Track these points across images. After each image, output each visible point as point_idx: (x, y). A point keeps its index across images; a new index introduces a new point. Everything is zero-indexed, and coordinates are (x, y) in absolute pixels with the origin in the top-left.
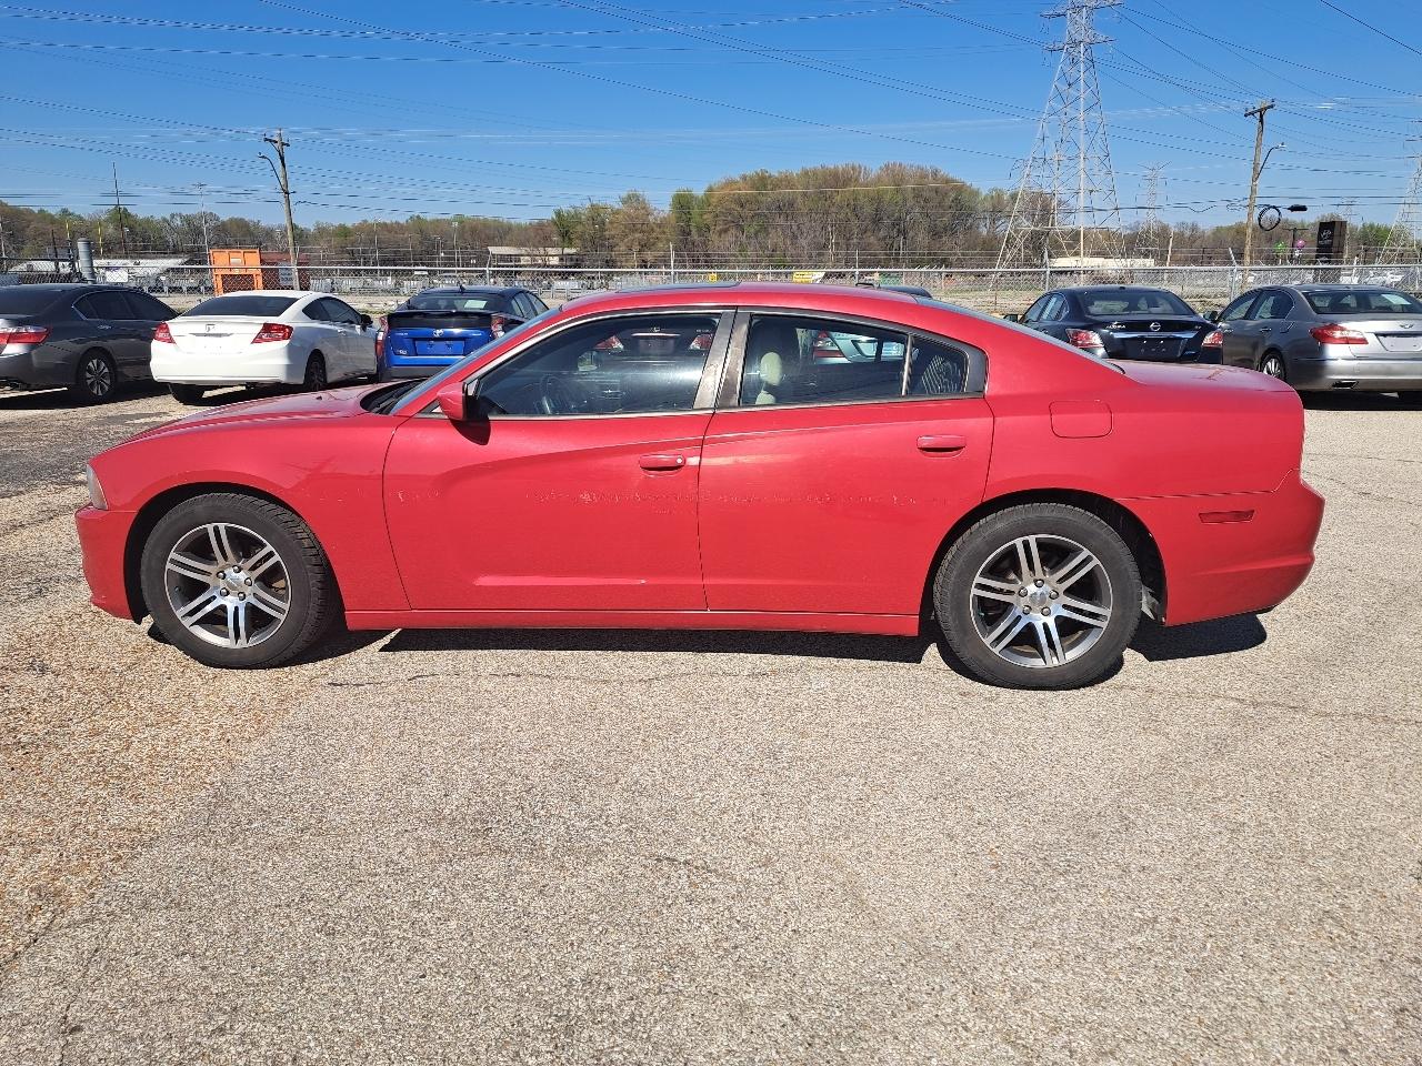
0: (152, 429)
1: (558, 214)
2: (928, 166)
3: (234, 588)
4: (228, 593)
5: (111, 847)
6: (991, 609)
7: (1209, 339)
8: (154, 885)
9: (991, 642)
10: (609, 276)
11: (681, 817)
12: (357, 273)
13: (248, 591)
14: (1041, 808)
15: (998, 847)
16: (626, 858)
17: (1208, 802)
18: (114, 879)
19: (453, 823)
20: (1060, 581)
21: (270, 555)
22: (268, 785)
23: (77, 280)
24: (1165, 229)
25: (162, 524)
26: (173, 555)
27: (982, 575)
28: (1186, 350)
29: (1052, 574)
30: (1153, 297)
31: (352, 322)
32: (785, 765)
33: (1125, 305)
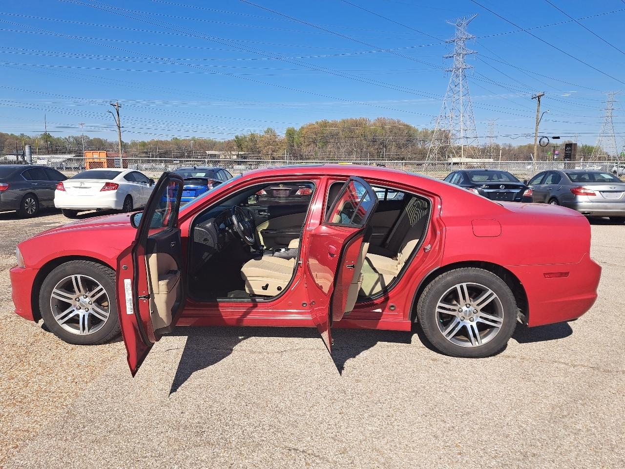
0: (51, 229)
1: (237, 137)
2: (395, 119)
3: (83, 306)
4: (80, 308)
5: (13, 440)
6: (445, 318)
7: (526, 193)
8: (33, 462)
9: (446, 334)
10: (258, 163)
11: (300, 426)
12: (148, 161)
13: (90, 307)
14: (479, 421)
15: (460, 443)
16: (273, 448)
17: (560, 418)
18: (13, 458)
19: (186, 427)
20: (478, 305)
21: (101, 290)
22: (94, 407)
23: (24, 163)
24: (497, 146)
25: (51, 275)
26: (55, 290)
27: (441, 302)
28: (516, 197)
29: (474, 301)
30: (499, 174)
31: (146, 182)
32: (350, 397)
33: (487, 177)
